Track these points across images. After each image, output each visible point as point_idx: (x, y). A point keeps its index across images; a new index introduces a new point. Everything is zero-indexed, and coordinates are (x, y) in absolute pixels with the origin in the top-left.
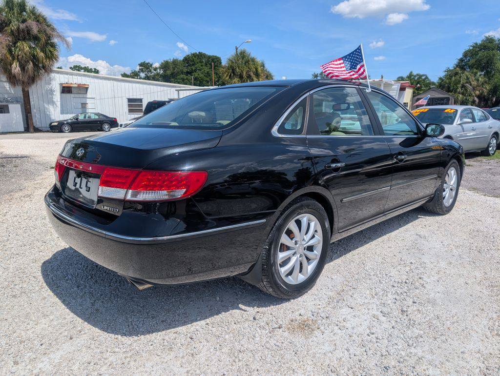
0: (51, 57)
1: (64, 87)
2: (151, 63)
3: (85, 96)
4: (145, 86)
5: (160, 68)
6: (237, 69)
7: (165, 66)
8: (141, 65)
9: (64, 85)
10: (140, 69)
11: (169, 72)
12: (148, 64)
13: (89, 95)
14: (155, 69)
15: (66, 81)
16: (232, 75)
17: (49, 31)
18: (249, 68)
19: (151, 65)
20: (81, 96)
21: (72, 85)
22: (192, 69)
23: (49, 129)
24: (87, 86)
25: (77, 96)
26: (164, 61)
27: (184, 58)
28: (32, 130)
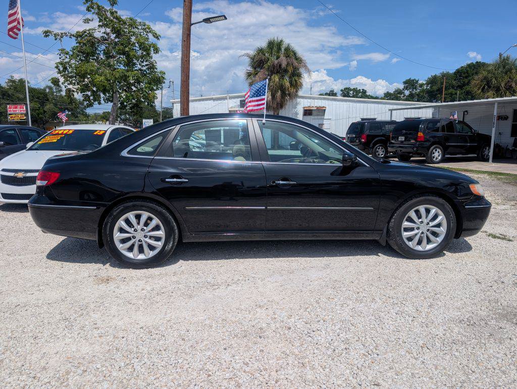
0: (296, 85)
1: (305, 110)
2: (417, 79)
3: (322, 118)
4: (380, 106)
5: (427, 84)
6: (494, 80)
7: (433, 81)
8: (405, 83)
9: (305, 109)
10: (404, 87)
11: (435, 88)
12: (413, 80)
13: (326, 117)
14: (421, 85)
15: (309, 105)
16: (486, 87)
17: (296, 63)
18: (510, 78)
19: (417, 81)
20: (319, 117)
21: (312, 108)
22: (464, 82)
23: (289, 147)
24: (324, 108)
25: (316, 117)
26: (432, 76)
27: (457, 70)
28: (276, 148)
